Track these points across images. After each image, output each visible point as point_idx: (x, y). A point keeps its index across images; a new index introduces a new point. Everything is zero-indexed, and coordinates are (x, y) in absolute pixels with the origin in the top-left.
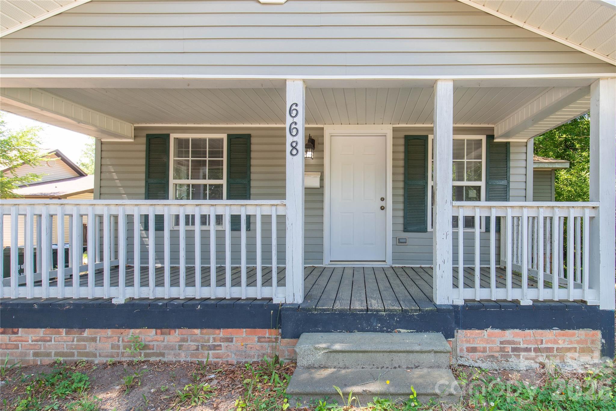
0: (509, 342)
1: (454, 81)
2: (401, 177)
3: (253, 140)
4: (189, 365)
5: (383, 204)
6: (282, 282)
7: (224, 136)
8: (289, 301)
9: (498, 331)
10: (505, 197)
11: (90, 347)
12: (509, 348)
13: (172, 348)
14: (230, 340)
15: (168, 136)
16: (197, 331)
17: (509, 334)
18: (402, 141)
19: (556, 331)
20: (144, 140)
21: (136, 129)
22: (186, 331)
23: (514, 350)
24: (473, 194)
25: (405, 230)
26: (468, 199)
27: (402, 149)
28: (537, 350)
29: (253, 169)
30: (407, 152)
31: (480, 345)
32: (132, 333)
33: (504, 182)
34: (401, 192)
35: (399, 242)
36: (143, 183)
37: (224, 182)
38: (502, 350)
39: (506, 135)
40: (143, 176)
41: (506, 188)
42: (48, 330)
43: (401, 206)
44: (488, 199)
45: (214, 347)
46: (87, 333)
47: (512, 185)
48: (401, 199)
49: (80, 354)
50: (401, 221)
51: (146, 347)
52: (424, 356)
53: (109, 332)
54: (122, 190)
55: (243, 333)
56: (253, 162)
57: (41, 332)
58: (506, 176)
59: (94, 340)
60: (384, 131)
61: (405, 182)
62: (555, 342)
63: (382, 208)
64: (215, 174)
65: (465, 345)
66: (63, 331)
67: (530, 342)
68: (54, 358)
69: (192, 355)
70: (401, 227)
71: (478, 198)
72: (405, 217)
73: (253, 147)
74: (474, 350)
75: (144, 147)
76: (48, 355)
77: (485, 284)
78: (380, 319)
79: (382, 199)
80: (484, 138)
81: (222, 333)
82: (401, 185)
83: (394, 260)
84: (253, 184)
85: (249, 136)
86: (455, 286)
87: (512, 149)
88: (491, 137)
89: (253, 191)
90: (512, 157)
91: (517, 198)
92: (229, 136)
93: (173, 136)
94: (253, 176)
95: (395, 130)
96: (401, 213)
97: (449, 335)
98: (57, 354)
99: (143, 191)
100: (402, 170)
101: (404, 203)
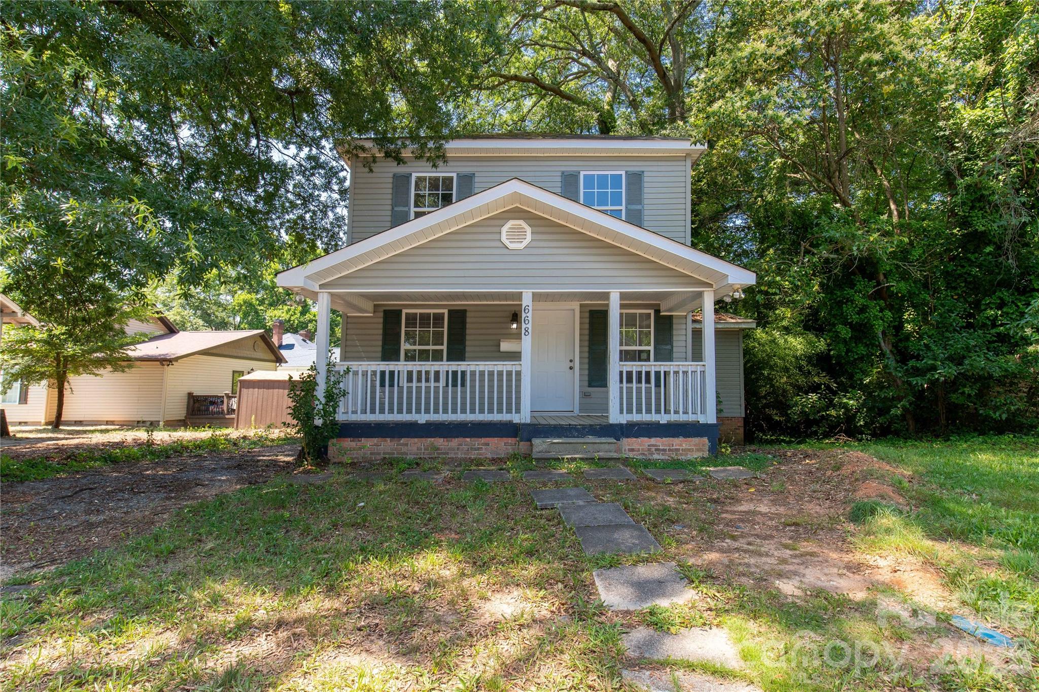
0: (653, 445)
1: (621, 293)
2: (587, 343)
3: (468, 314)
4: (465, 459)
5: (571, 364)
6: (518, 411)
7: (446, 311)
8: (523, 421)
9: (646, 439)
10: (670, 359)
11: (404, 449)
12: (653, 449)
13: (454, 450)
14: (488, 445)
15: (401, 311)
16: (468, 440)
17: (653, 441)
18: (587, 315)
19: (681, 439)
20: (382, 314)
21: (375, 306)
22: (461, 439)
23: (656, 450)
24: (644, 356)
25: (590, 386)
26: (640, 360)
27: (587, 321)
28: (670, 450)
29: (468, 337)
30: (591, 324)
31: (635, 447)
32: (430, 440)
33: (669, 347)
34: (587, 355)
35: (585, 395)
36: (380, 349)
37: (444, 348)
38: (649, 450)
39: (670, 310)
40: (380, 343)
41: (671, 351)
42: (380, 439)
43: (586, 366)
44: (655, 360)
45: (479, 449)
46: (403, 441)
47: (675, 349)
48: (586, 361)
49: (398, 453)
50: (586, 378)
51: (438, 449)
52: (602, 446)
53: (416, 440)
54: (363, 355)
55: (496, 440)
56: (468, 332)
57: (375, 440)
58: (670, 341)
59: (407, 445)
60: (573, 307)
61: (589, 347)
62: (681, 445)
63: (571, 368)
64: (438, 340)
65: (627, 447)
66: (388, 440)
67: (665, 445)
68: (382, 456)
69: (465, 454)
70: (586, 383)
71: (648, 359)
72: (589, 375)
73: (468, 320)
74: (632, 450)
75: (381, 320)
76: (379, 454)
77: (639, 411)
78: (577, 430)
79: (571, 361)
80: (652, 312)
81: (483, 440)
82: (587, 349)
83: (581, 410)
84: (467, 349)
85: (465, 311)
86: (621, 412)
87: (675, 321)
88: (657, 312)
89: (467, 355)
90: (675, 326)
91: (679, 359)
92: (449, 311)
93: (404, 311)
94: (467, 343)
95: (581, 306)
96: (586, 372)
97: (618, 440)
98: (384, 453)
99: (380, 355)
100: (587, 338)
101: (589, 363)
